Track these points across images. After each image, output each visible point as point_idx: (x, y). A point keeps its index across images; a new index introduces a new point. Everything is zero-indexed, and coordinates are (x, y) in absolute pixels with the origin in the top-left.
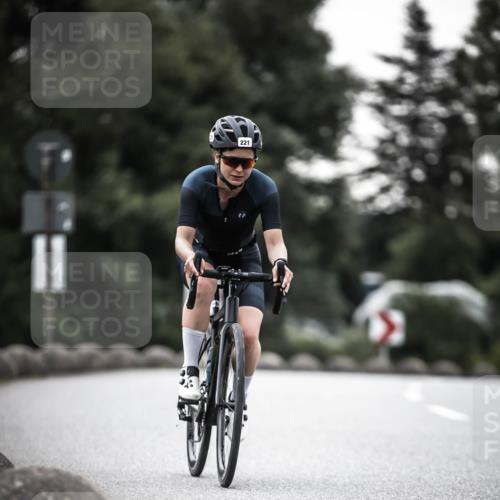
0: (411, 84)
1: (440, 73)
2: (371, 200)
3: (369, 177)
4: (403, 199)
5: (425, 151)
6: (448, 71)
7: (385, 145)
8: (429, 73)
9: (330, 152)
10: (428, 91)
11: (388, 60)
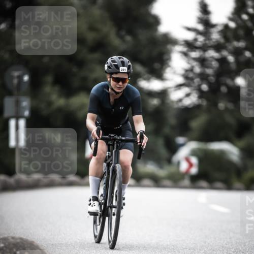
0: (201, 42)
1: (215, 36)
2: (180, 100)
3: (179, 89)
4: (197, 100)
5: (208, 75)
6: (220, 35)
7: (188, 72)
8: (210, 36)
9: (160, 76)
10: (210, 45)
11: (189, 29)
